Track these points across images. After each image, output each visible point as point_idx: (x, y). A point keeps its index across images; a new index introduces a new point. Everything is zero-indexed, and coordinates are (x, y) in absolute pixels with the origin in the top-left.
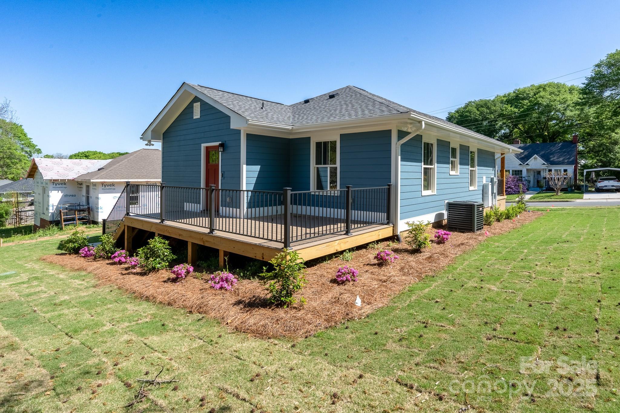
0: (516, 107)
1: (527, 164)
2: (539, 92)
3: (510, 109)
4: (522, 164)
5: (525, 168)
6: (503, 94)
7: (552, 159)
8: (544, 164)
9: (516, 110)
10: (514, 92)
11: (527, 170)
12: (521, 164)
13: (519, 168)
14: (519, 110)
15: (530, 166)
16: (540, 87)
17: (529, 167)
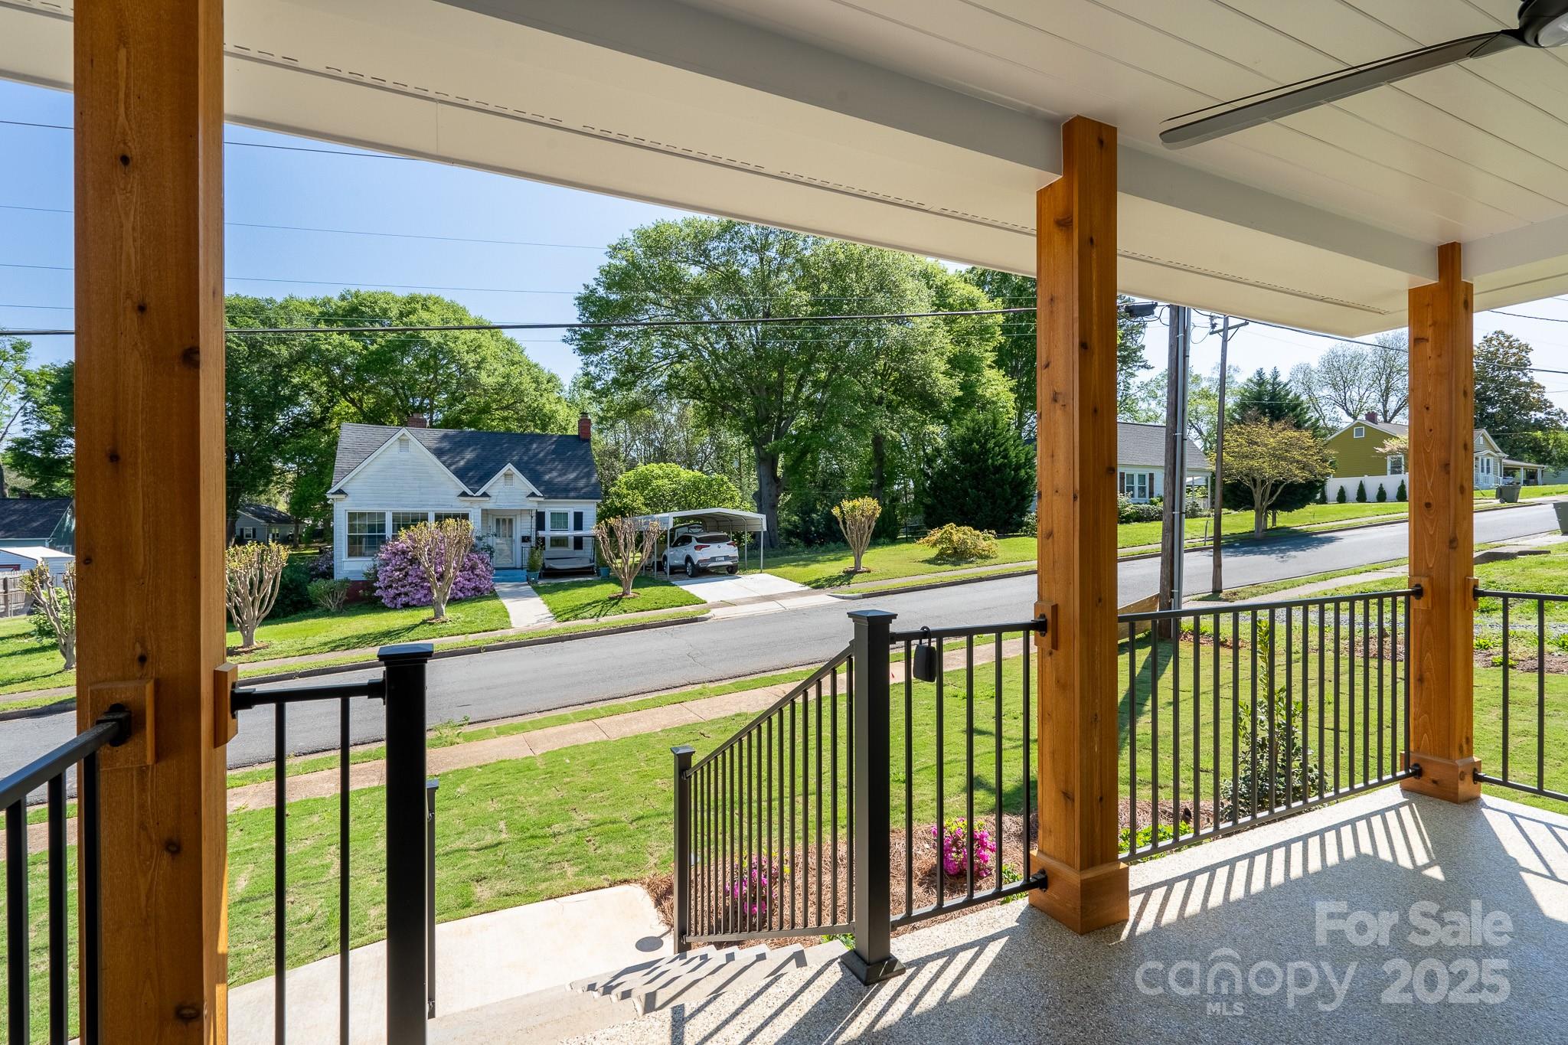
0: (356, 335)
1: (485, 495)
2: (413, 311)
3: (335, 340)
4: (470, 493)
5: (476, 506)
6: (309, 298)
7: (547, 477)
8: (533, 495)
9: (357, 346)
10: (343, 298)
11: (486, 513)
12: (464, 494)
13: (460, 506)
14: (365, 348)
15: (493, 500)
16: (412, 299)
17: (489, 504)
